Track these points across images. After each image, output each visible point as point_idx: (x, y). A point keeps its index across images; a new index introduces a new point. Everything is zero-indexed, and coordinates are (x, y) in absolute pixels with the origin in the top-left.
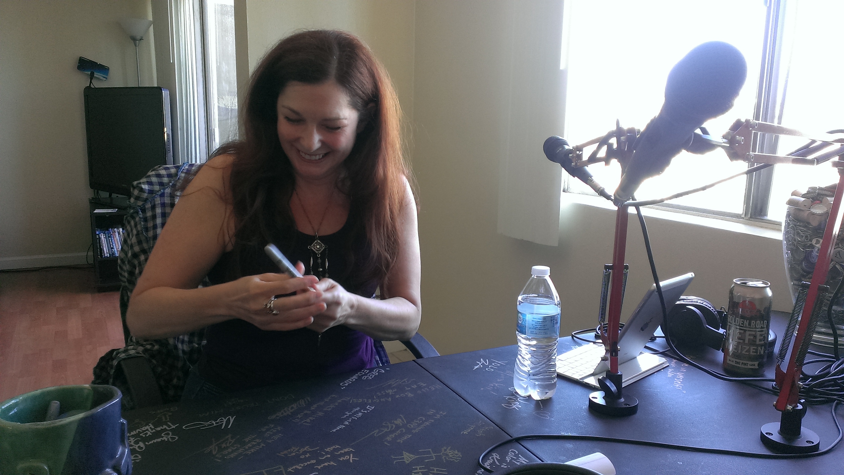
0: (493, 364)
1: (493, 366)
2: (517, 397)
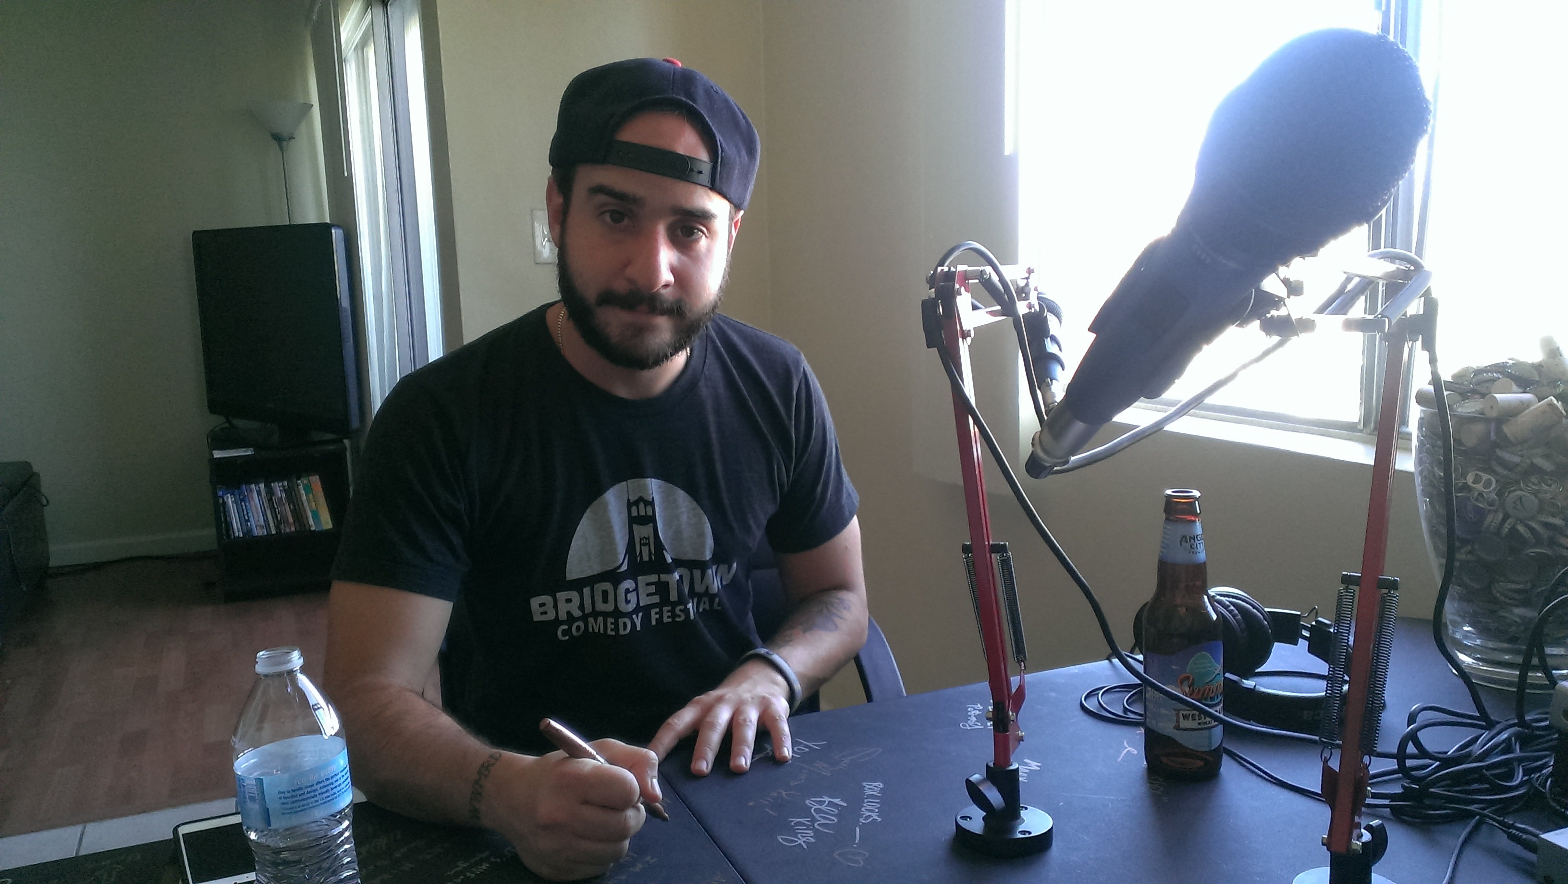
2: (814, 820)
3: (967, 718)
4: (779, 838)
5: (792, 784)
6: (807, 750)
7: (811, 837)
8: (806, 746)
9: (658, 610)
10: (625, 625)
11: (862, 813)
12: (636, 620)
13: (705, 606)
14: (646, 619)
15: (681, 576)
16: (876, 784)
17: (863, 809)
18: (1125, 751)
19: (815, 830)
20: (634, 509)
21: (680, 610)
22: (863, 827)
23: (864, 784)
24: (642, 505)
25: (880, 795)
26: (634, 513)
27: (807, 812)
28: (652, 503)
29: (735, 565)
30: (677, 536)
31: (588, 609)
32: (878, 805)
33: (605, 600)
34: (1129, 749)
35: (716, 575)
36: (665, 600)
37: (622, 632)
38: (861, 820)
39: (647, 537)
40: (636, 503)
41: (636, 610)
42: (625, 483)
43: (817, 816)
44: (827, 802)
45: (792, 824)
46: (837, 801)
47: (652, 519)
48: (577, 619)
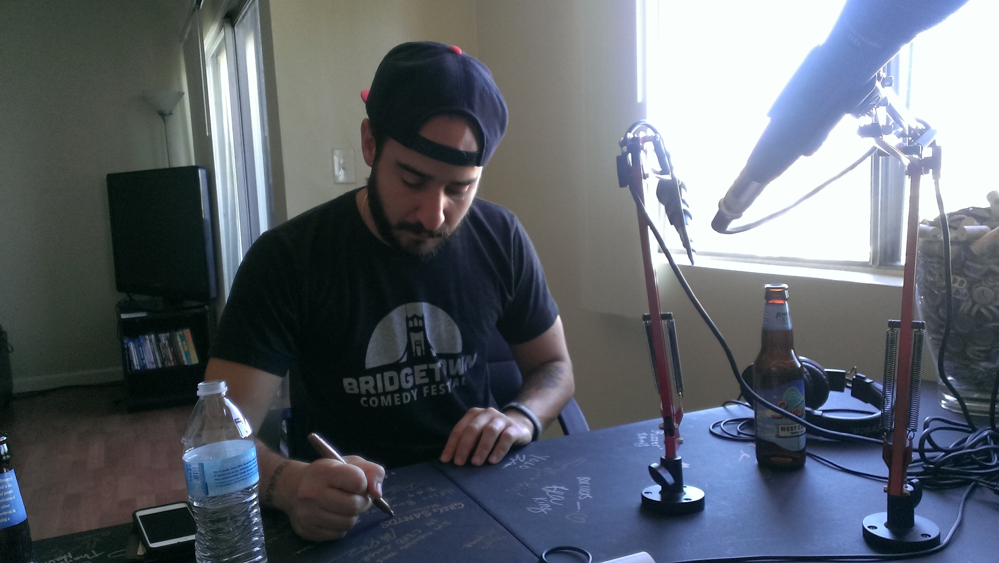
0: (531, 460)
1: (531, 462)
2: (549, 499)
3: (638, 441)
4: (529, 509)
5: (532, 479)
6: (538, 461)
7: (549, 508)
8: (536, 458)
9: (427, 387)
10: (406, 397)
11: (579, 494)
12: (413, 393)
13: (456, 384)
14: (420, 393)
15: (442, 365)
16: (585, 478)
17: (580, 492)
18: (743, 455)
19: (550, 504)
20: (411, 322)
21: (442, 387)
22: (581, 502)
23: (578, 478)
24: (415, 320)
25: (589, 484)
26: (411, 324)
27: (543, 494)
28: (422, 318)
29: (476, 355)
30: (438, 339)
31: (380, 390)
32: (589, 490)
33: (392, 383)
34: (745, 454)
35: (464, 363)
36: (432, 381)
37: (405, 402)
38: (579, 498)
39: (419, 340)
40: (412, 319)
41: (413, 388)
42: (403, 306)
43: (551, 497)
44: (556, 489)
45: (535, 501)
46: (562, 488)
47: (422, 329)
48: (374, 395)
